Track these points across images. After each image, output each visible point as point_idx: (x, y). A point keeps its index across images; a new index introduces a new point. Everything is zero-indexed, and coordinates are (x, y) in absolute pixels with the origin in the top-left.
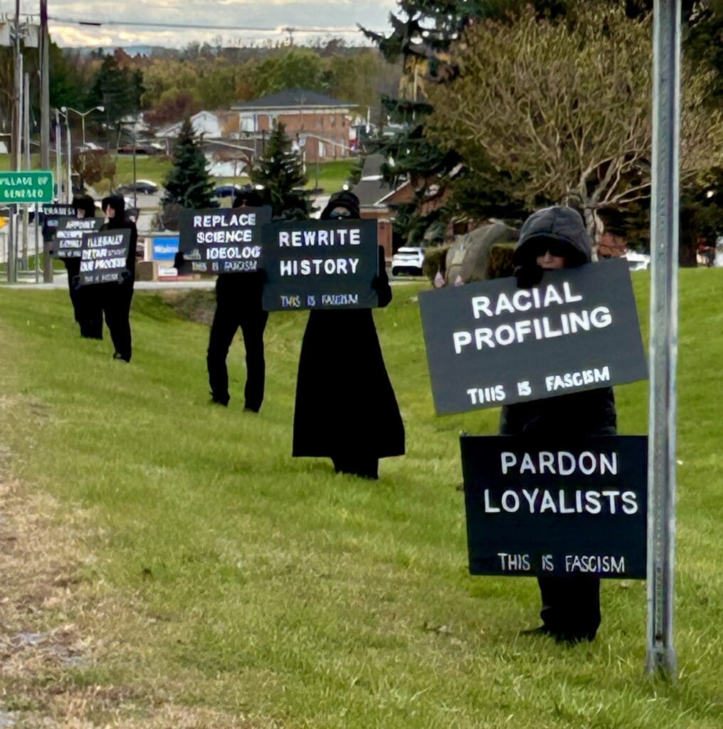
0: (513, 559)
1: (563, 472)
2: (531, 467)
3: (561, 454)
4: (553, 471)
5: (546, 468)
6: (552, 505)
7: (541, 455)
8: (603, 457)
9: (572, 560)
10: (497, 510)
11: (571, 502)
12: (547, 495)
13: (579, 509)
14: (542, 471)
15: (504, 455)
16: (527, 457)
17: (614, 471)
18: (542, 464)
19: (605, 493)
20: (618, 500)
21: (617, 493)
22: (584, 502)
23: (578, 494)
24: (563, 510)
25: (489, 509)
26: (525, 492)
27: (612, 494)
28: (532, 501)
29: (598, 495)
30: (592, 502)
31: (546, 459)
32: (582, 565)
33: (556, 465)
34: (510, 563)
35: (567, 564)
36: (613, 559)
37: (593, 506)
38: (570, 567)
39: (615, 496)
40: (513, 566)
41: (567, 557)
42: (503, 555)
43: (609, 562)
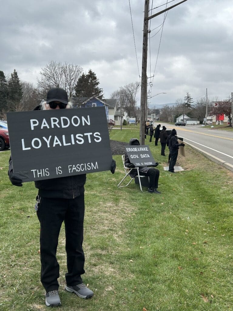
0: (39, 172)
1: (63, 126)
2: (47, 125)
3: (62, 118)
4: (59, 127)
5: (55, 125)
6: (59, 143)
7: (52, 119)
8: (83, 118)
9: (71, 167)
10: (29, 148)
11: (68, 140)
12: (56, 138)
13: (73, 143)
14: (53, 127)
15: (32, 121)
16: (44, 120)
17: (89, 124)
18: (53, 123)
19: (85, 134)
20: (92, 136)
21: (91, 134)
22: (76, 139)
23: (72, 136)
24: (65, 144)
25: (24, 149)
26: (44, 138)
27: (89, 134)
28: (48, 142)
29: (82, 135)
30: (79, 139)
31: (55, 121)
32: (77, 169)
33: (60, 123)
36: (92, 164)
37: (80, 141)
38: (71, 171)
40: (40, 175)
41: (69, 166)
42: (34, 170)
43: (90, 165)
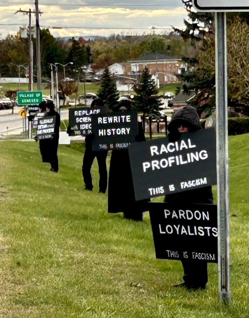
0: (172, 253)
1: (188, 218)
2: (176, 216)
3: (187, 211)
4: (185, 218)
5: (182, 216)
6: (185, 232)
7: (180, 211)
8: (203, 213)
9: (195, 254)
10: (164, 233)
11: (192, 231)
12: (183, 228)
13: (196, 234)
14: (180, 217)
15: (165, 211)
16: (174, 212)
17: (208, 219)
18: (180, 215)
19: (205, 228)
20: (210, 230)
21: (210, 228)
22: (198, 231)
23: (195, 227)
24: (190, 234)
25: (161, 232)
26: (174, 226)
27: (208, 228)
28: (177, 230)
29: (202, 228)
30: (200, 231)
31: (182, 213)
32: (199, 256)
33: (185, 215)
34: (171, 254)
35: (193, 256)
36: (210, 255)
37: (201, 233)
38: (194, 257)
39: (209, 229)
40: (172, 256)
41: (193, 253)
42: (168, 251)
43: (209, 255)
